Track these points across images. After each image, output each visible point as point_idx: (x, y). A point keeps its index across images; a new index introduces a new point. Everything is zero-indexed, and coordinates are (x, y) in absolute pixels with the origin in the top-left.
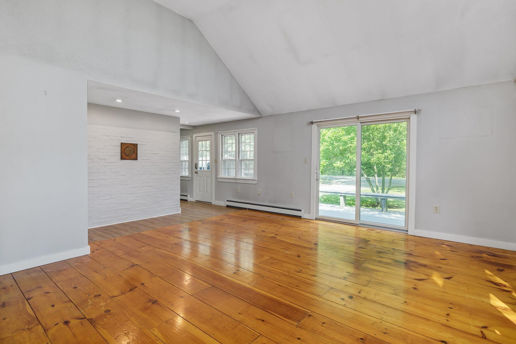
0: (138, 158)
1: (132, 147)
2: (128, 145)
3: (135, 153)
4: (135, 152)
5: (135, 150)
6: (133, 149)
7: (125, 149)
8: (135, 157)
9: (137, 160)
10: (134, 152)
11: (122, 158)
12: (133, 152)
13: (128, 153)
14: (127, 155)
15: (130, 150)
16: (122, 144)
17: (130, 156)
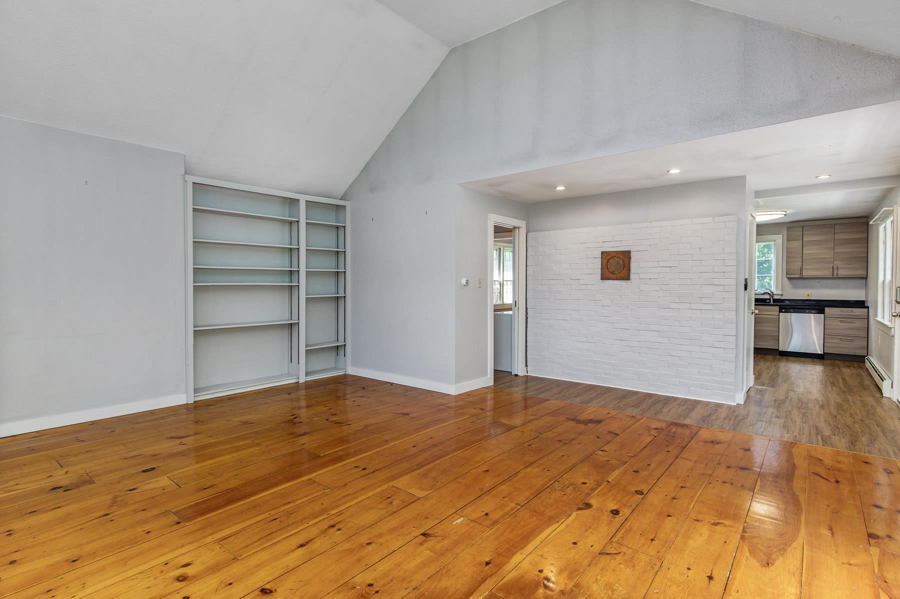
0: (632, 276)
1: (621, 257)
2: (614, 255)
3: (626, 268)
4: (627, 265)
5: (626, 262)
6: (623, 261)
7: (608, 262)
8: (626, 274)
9: (629, 279)
10: (624, 267)
11: (604, 278)
12: (622, 266)
13: (613, 269)
14: (611, 271)
15: (617, 262)
16: (602, 253)
17: (616, 272)
